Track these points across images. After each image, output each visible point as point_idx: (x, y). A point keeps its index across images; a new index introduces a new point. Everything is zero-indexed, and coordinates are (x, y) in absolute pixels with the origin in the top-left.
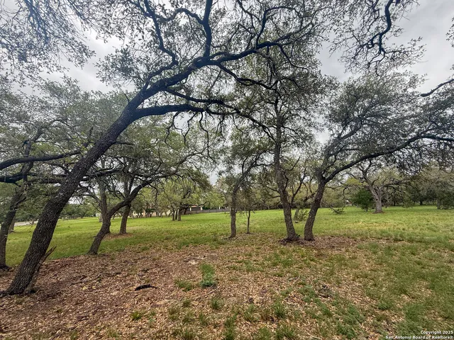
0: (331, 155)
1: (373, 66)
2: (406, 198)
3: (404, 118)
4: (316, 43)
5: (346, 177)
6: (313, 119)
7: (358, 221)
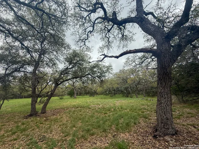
0: (63, 74)
1: (82, 48)
2: (83, 93)
4: (66, 28)
5: (67, 84)
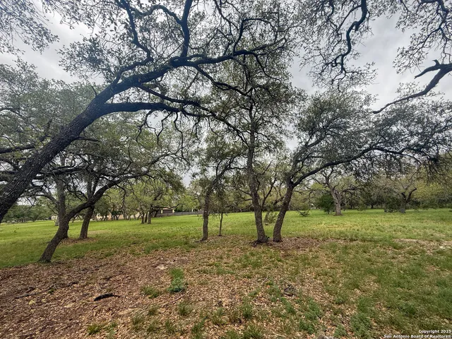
0: (299, 161)
1: (336, 82)
2: (361, 202)
3: (360, 132)
4: (288, 57)
5: (312, 182)
6: (284, 127)
7: (322, 223)
